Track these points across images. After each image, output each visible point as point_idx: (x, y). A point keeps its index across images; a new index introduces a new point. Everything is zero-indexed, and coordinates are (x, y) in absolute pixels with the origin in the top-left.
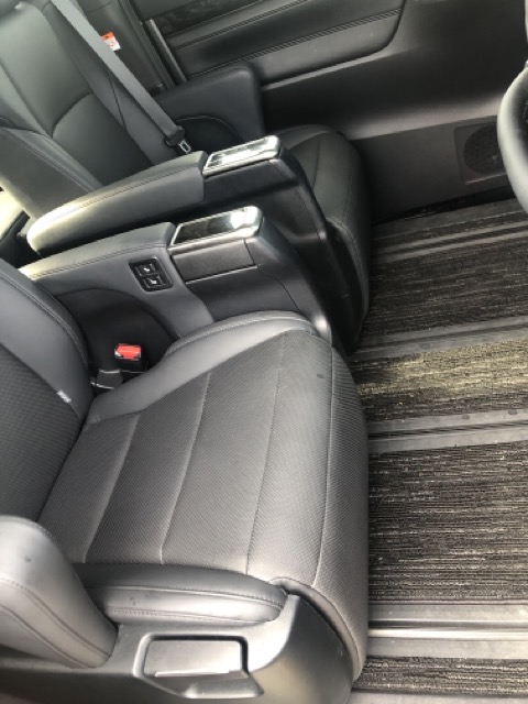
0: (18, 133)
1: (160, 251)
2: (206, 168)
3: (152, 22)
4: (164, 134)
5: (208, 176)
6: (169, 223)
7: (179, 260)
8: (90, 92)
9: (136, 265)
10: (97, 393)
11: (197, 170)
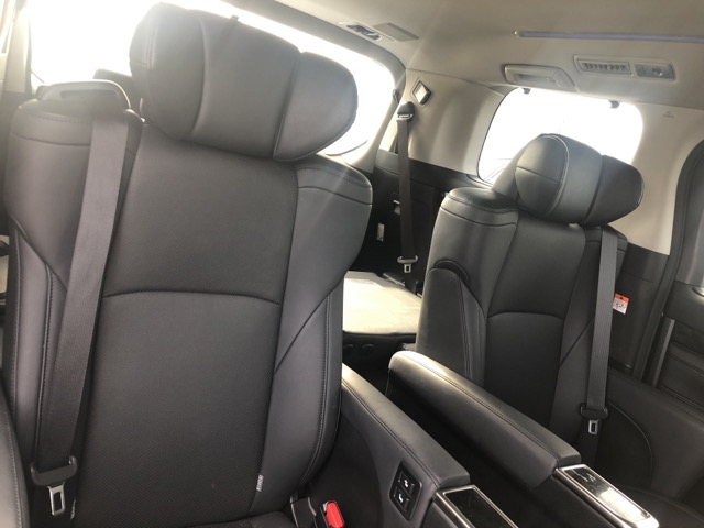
0: (466, 293)
1: (430, 486)
2: (564, 469)
3: (673, 322)
4: (586, 398)
5: (557, 477)
6: (467, 474)
7: (435, 512)
8: (564, 319)
9: (404, 471)
10: (284, 510)
11: (554, 462)
